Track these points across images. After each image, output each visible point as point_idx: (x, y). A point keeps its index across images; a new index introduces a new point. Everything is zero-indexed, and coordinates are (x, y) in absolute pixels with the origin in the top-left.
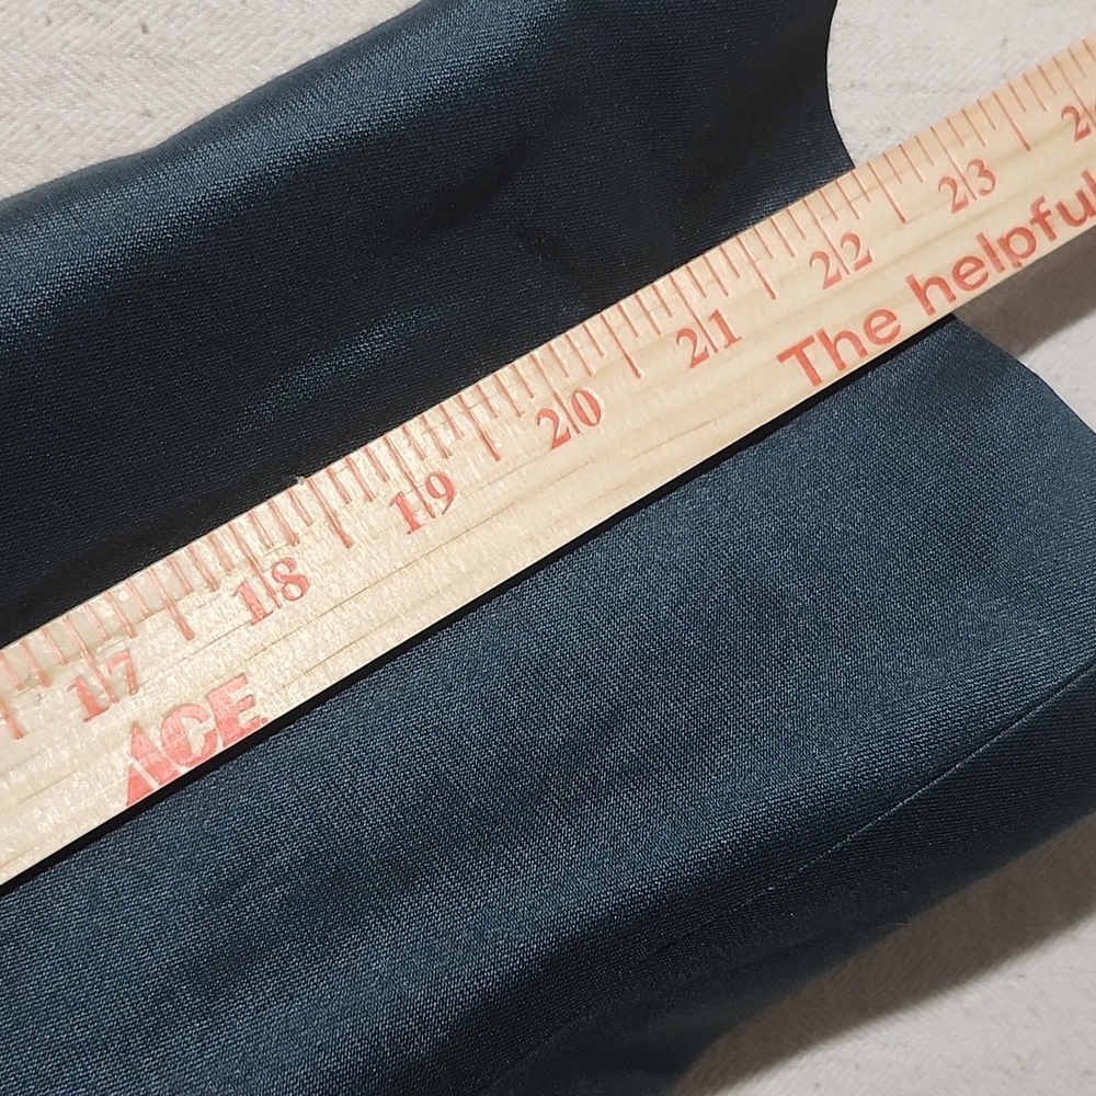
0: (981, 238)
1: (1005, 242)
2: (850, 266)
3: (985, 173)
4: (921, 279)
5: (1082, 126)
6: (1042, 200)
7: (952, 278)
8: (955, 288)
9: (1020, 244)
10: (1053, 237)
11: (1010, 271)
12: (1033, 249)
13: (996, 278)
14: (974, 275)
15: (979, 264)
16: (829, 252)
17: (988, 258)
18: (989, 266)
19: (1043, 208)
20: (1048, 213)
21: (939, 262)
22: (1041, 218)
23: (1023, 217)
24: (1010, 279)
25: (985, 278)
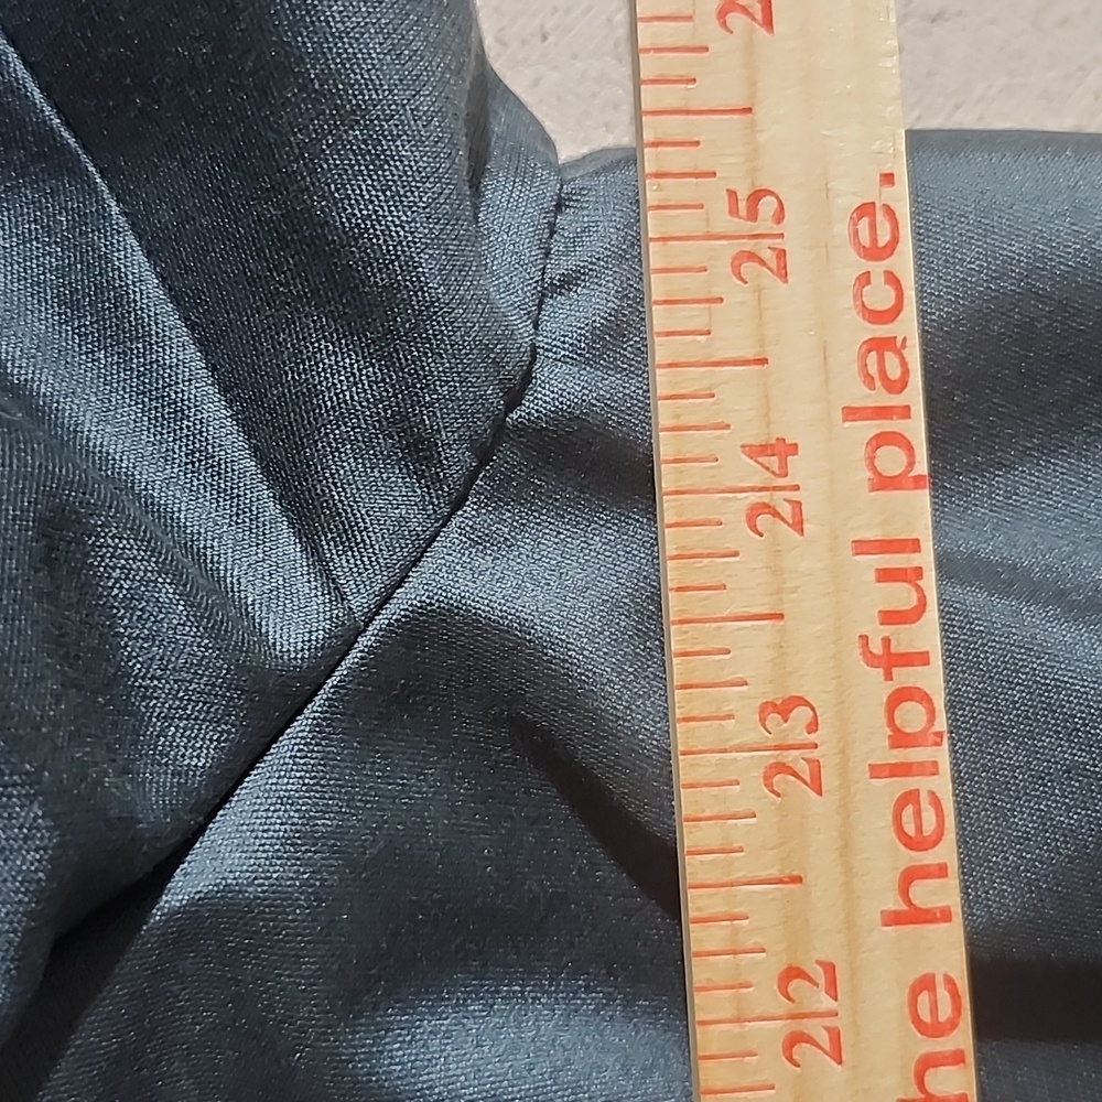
0: (877, 771)
1: (900, 739)
2: (827, 1003)
3: (785, 708)
4: (894, 903)
5: (786, 510)
6: (864, 639)
7: (914, 854)
8: (929, 858)
9: (912, 717)
10: (923, 659)
11: (943, 756)
12: (925, 699)
13: (943, 785)
14: (924, 815)
15: (910, 797)
16: (794, 1026)
17: (909, 780)
18: (923, 784)
19: (876, 647)
20: (887, 642)
21: (883, 859)
22: (891, 660)
23: (874, 687)
24: (955, 765)
25: (936, 802)
